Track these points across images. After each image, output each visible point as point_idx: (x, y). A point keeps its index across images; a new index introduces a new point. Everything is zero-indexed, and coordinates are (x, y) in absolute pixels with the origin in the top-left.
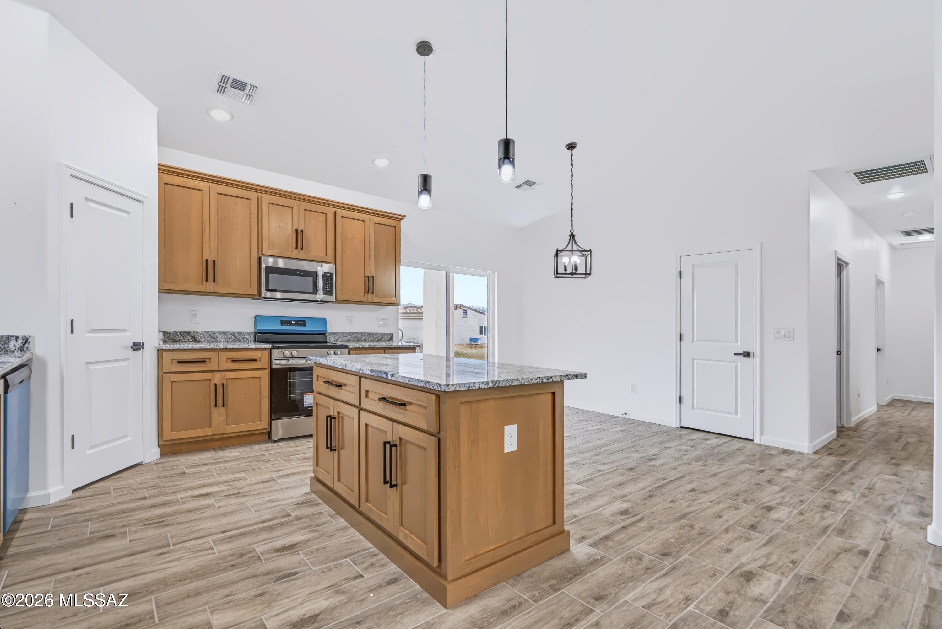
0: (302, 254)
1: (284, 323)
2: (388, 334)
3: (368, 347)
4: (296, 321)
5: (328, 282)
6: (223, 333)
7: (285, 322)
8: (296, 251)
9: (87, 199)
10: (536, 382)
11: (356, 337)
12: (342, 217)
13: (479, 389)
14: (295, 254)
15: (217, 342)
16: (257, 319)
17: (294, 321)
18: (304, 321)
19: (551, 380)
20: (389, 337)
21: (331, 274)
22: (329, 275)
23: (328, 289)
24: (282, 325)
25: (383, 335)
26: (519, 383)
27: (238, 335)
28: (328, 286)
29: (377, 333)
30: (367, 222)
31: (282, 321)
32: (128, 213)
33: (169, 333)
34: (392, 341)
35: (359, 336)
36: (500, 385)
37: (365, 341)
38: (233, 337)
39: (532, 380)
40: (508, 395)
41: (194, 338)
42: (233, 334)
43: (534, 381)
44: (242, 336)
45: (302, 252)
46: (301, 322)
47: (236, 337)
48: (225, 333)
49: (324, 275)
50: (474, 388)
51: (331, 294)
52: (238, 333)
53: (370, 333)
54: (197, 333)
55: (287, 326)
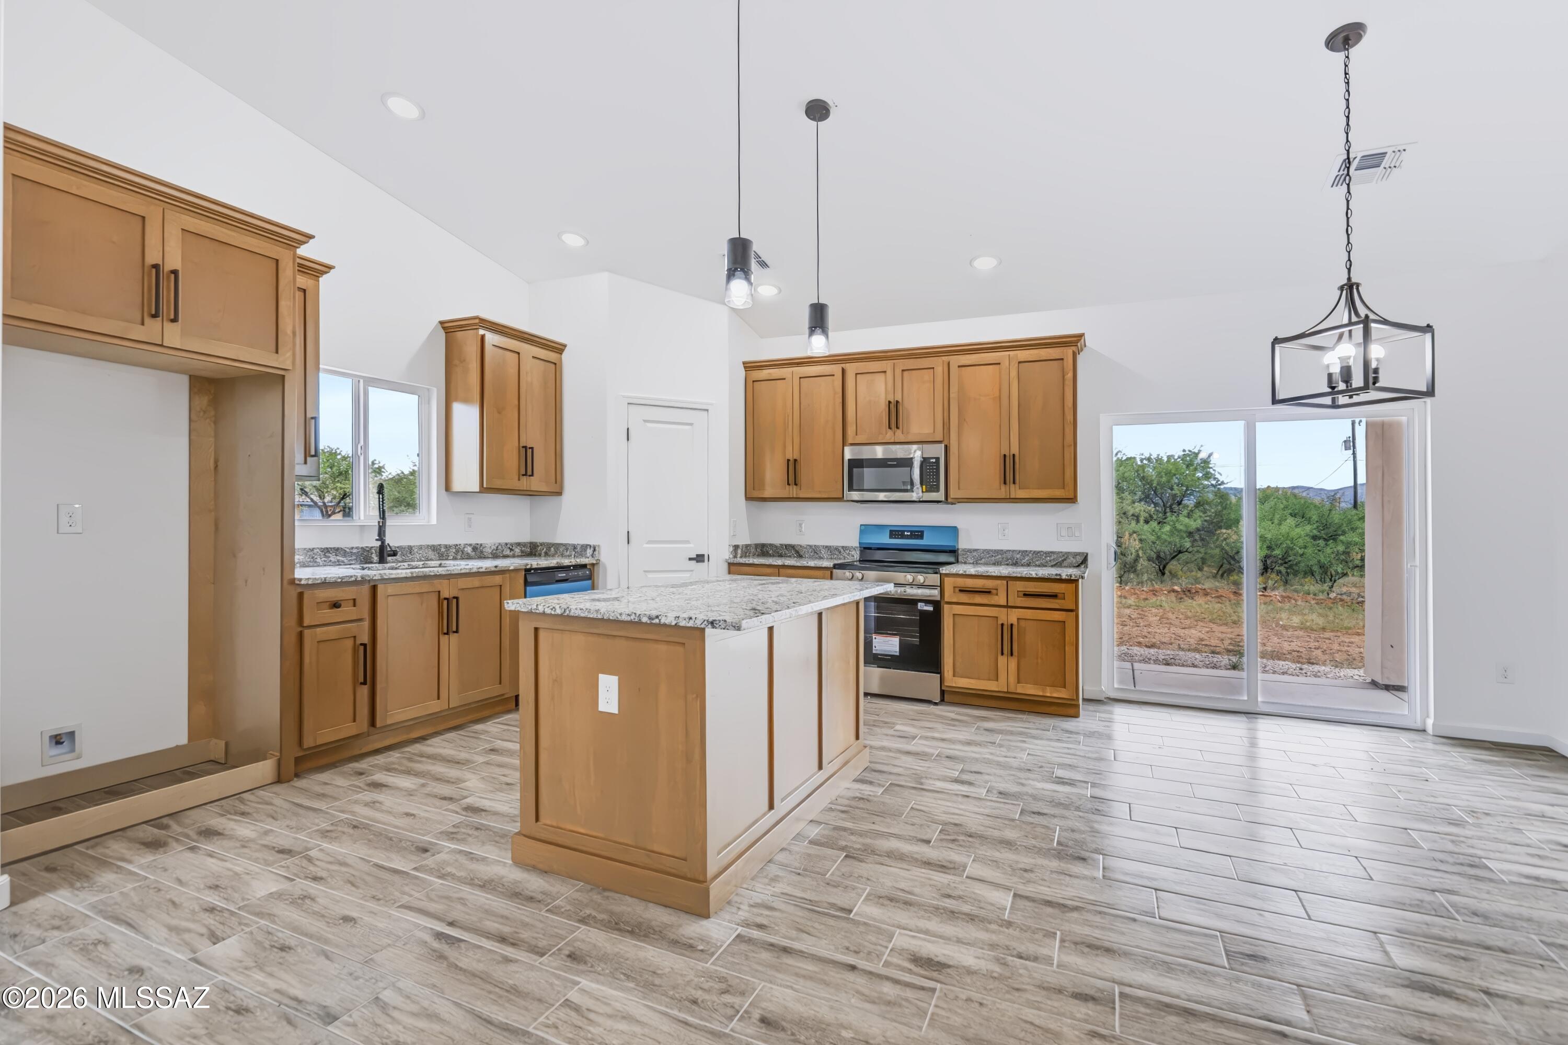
0: (900, 436)
1: (896, 535)
2: (1076, 555)
3: (973, 573)
4: (911, 532)
5: (933, 472)
6: (827, 547)
7: (896, 533)
8: (890, 433)
9: (645, 421)
10: (628, 619)
11: (1012, 559)
12: (959, 366)
13: (544, 614)
14: (889, 436)
15: (821, 558)
16: (865, 529)
17: (908, 531)
18: (922, 532)
19: (657, 621)
20: (1080, 559)
21: (938, 459)
22: (934, 460)
23: (933, 482)
24: (891, 537)
25: (1066, 555)
26: (600, 617)
27: (842, 550)
28: (933, 478)
29: (1052, 552)
30: (1005, 363)
31: (891, 531)
32: (691, 424)
33: (776, 547)
34: (1086, 567)
35: (1018, 556)
36: (572, 614)
37: (1028, 565)
38: (837, 553)
39: (621, 614)
40: (595, 631)
41: (797, 552)
42: (837, 549)
43: (624, 618)
44: (847, 552)
45: (899, 432)
46: (918, 533)
47: (840, 552)
48: (828, 548)
49: (925, 461)
50: (537, 611)
51: (937, 490)
52: (843, 547)
53: (1039, 552)
54: (801, 546)
55: (898, 538)
